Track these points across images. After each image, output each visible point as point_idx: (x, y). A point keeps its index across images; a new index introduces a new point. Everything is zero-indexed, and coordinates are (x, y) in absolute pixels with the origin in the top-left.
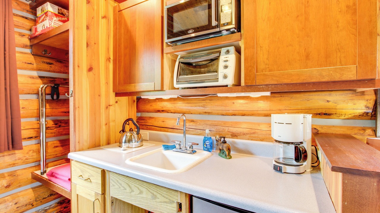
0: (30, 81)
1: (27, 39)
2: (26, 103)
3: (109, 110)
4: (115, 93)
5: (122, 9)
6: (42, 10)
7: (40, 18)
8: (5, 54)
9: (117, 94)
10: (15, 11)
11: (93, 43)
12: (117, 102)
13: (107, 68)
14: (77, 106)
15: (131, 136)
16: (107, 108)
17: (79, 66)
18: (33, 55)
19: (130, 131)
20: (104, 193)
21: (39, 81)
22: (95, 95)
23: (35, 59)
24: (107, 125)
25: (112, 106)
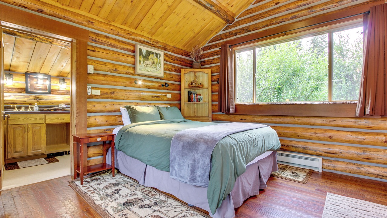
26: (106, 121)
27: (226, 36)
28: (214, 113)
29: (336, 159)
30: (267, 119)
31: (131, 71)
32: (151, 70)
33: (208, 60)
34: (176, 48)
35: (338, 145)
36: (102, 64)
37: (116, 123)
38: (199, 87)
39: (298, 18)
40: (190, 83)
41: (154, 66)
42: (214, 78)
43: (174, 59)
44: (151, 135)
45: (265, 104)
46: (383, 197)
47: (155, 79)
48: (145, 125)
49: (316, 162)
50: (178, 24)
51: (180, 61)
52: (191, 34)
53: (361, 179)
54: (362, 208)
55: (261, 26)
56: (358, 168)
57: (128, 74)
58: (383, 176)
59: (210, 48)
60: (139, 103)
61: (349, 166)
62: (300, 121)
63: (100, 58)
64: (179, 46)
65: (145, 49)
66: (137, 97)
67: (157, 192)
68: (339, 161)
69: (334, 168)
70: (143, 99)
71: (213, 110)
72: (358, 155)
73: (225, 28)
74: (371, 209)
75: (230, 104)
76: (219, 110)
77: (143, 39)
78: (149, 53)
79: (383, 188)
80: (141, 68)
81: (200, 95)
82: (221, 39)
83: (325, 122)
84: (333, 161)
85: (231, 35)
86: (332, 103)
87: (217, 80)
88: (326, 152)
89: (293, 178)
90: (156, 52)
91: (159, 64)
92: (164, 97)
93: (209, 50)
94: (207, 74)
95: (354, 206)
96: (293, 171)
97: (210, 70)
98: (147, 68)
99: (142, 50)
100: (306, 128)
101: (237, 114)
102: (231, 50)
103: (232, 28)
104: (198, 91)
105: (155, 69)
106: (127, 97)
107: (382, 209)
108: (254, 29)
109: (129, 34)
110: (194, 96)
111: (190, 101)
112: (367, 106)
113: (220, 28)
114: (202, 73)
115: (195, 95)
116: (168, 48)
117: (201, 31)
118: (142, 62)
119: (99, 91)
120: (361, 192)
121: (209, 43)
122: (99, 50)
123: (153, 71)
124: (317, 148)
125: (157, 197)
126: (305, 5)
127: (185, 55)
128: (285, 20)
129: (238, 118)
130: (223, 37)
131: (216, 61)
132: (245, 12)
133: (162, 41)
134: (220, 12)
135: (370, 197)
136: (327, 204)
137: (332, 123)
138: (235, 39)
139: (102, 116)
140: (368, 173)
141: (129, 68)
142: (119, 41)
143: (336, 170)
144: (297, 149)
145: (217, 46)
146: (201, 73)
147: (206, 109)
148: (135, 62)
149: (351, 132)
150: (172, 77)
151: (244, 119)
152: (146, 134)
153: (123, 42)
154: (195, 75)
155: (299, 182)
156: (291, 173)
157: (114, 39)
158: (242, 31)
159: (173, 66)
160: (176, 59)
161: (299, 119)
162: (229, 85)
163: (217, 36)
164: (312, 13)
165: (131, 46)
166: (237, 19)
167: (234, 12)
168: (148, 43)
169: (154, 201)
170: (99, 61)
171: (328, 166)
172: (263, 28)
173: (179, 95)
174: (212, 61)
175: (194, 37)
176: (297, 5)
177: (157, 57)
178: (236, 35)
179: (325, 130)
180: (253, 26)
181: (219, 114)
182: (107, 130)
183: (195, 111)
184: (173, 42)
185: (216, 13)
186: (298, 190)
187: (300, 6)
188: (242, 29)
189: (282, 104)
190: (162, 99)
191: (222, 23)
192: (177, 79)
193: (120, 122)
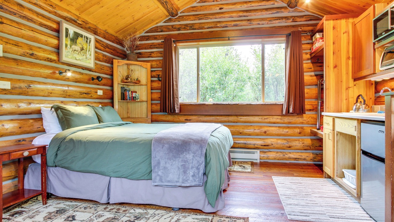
0: (310, 78)
1: (309, 55)
2: (308, 90)
3: (349, 91)
4: (353, 79)
5: (356, 23)
6: (315, 38)
7: (314, 42)
8: (299, 66)
9: (355, 80)
10: (303, 42)
11: (337, 51)
12: (355, 85)
13: (347, 64)
14: (327, 88)
15: (360, 105)
16: (347, 89)
17: (328, 66)
18: (312, 63)
19: (360, 102)
20: (334, 130)
21: (315, 78)
22: (339, 82)
23: (313, 65)
24: (347, 100)
25: (351, 87)
26: (20, 128)
27: (168, 29)
28: (153, 114)
29: (269, 150)
30: (213, 119)
31: (54, 57)
32: (80, 58)
33: (145, 52)
34: (107, 33)
35: (270, 139)
36: (12, 43)
37: (33, 130)
38: (136, 83)
39: (239, 26)
40: (125, 78)
41: (83, 53)
42: (154, 74)
43: (105, 46)
44: (116, 142)
45: (211, 104)
46: (303, 172)
47: (83, 70)
48: (86, 130)
49: (256, 154)
50: (118, 6)
51: (111, 49)
52: (129, 20)
53: (286, 163)
54: (297, 182)
55: (206, 27)
56: (283, 155)
57: (48, 61)
58: (298, 159)
59: (148, 39)
60: (63, 101)
61: (278, 154)
62: (242, 120)
63: (9, 34)
64: (111, 31)
65: (72, 29)
66: (62, 93)
67: (127, 207)
68: (271, 152)
69: (268, 158)
70: (70, 96)
71: (152, 110)
72: (284, 145)
73: (166, 20)
74: (301, 182)
75: (175, 104)
76: (162, 110)
77: (69, 15)
78: (77, 35)
79: (300, 167)
80: (68, 55)
81: (136, 92)
82: (161, 31)
83: (261, 120)
84: (267, 152)
85: (174, 29)
86: (266, 104)
87: (157, 76)
88: (262, 145)
89: (243, 170)
90: (86, 36)
91: (89, 51)
92: (94, 94)
93: (146, 40)
94: (145, 69)
95: (292, 182)
96: (240, 165)
97: (149, 64)
98: (74, 56)
99: (68, 31)
100: (246, 126)
101: (181, 114)
102: (175, 45)
103: (175, 21)
104: (132, 88)
105: (84, 58)
106: (49, 93)
107: (306, 180)
108: (199, 28)
109: (51, 5)
110: (128, 94)
111: (124, 100)
112: (290, 107)
113: (161, 19)
114: (138, 67)
115: (130, 92)
116: (99, 32)
117: (141, 19)
118: (69, 46)
119: (9, 83)
120: (291, 172)
121: (146, 32)
122: (8, 22)
123: (82, 59)
124: (256, 142)
125: (132, 211)
126: (245, 16)
127: (117, 43)
128: (228, 26)
129: (183, 118)
130: (164, 30)
131: (155, 55)
132: (189, 8)
133: (92, 22)
134: (167, 3)
135: (297, 175)
136: (277, 184)
137: (266, 120)
138: (179, 34)
139: (12, 120)
140: (290, 158)
141: (51, 53)
142: (38, 14)
143: (269, 159)
144: (240, 145)
145: (156, 38)
146: (136, 66)
147: (143, 109)
148: (59, 45)
149: (279, 127)
150: (103, 69)
151: (189, 119)
152: (107, 140)
153: (43, 16)
154: (128, 68)
155: (249, 172)
156: (239, 167)
157: (30, 10)
158: (186, 27)
159: (104, 55)
160: (107, 46)
161: (241, 117)
162: (174, 83)
163: (157, 27)
164: (251, 25)
165: (54, 23)
166: (180, 13)
167: (179, 6)
168: (76, 22)
169: (133, 216)
170: (8, 39)
171: (264, 157)
172: (207, 28)
173: (111, 92)
174: (151, 54)
175: (131, 24)
176: (238, 14)
177: (87, 42)
178: (180, 30)
179: (261, 127)
180: (198, 24)
181: (159, 115)
182: (19, 141)
183: (129, 111)
184: (105, 25)
185: (163, 3)
186: (253, 179)
187: (241, 16)
188: (186, 25)
189: (227, 104)
190: (91, 96)
191: (165, 14)
192: (108, 72)
193: (39, 129)
